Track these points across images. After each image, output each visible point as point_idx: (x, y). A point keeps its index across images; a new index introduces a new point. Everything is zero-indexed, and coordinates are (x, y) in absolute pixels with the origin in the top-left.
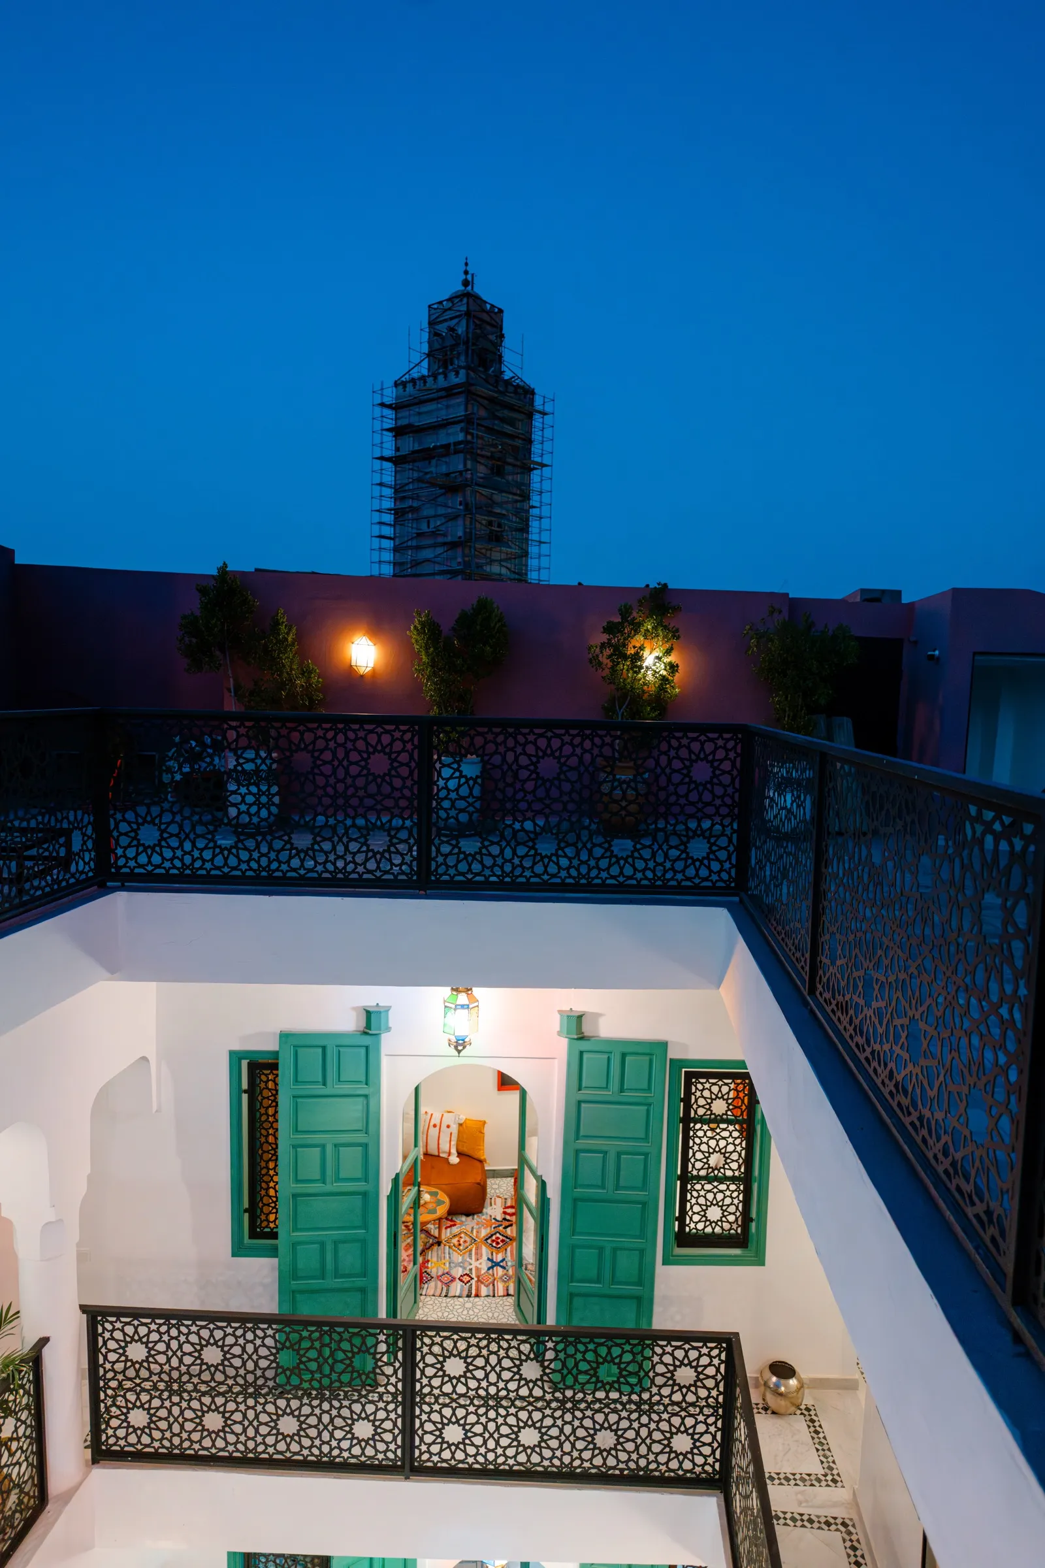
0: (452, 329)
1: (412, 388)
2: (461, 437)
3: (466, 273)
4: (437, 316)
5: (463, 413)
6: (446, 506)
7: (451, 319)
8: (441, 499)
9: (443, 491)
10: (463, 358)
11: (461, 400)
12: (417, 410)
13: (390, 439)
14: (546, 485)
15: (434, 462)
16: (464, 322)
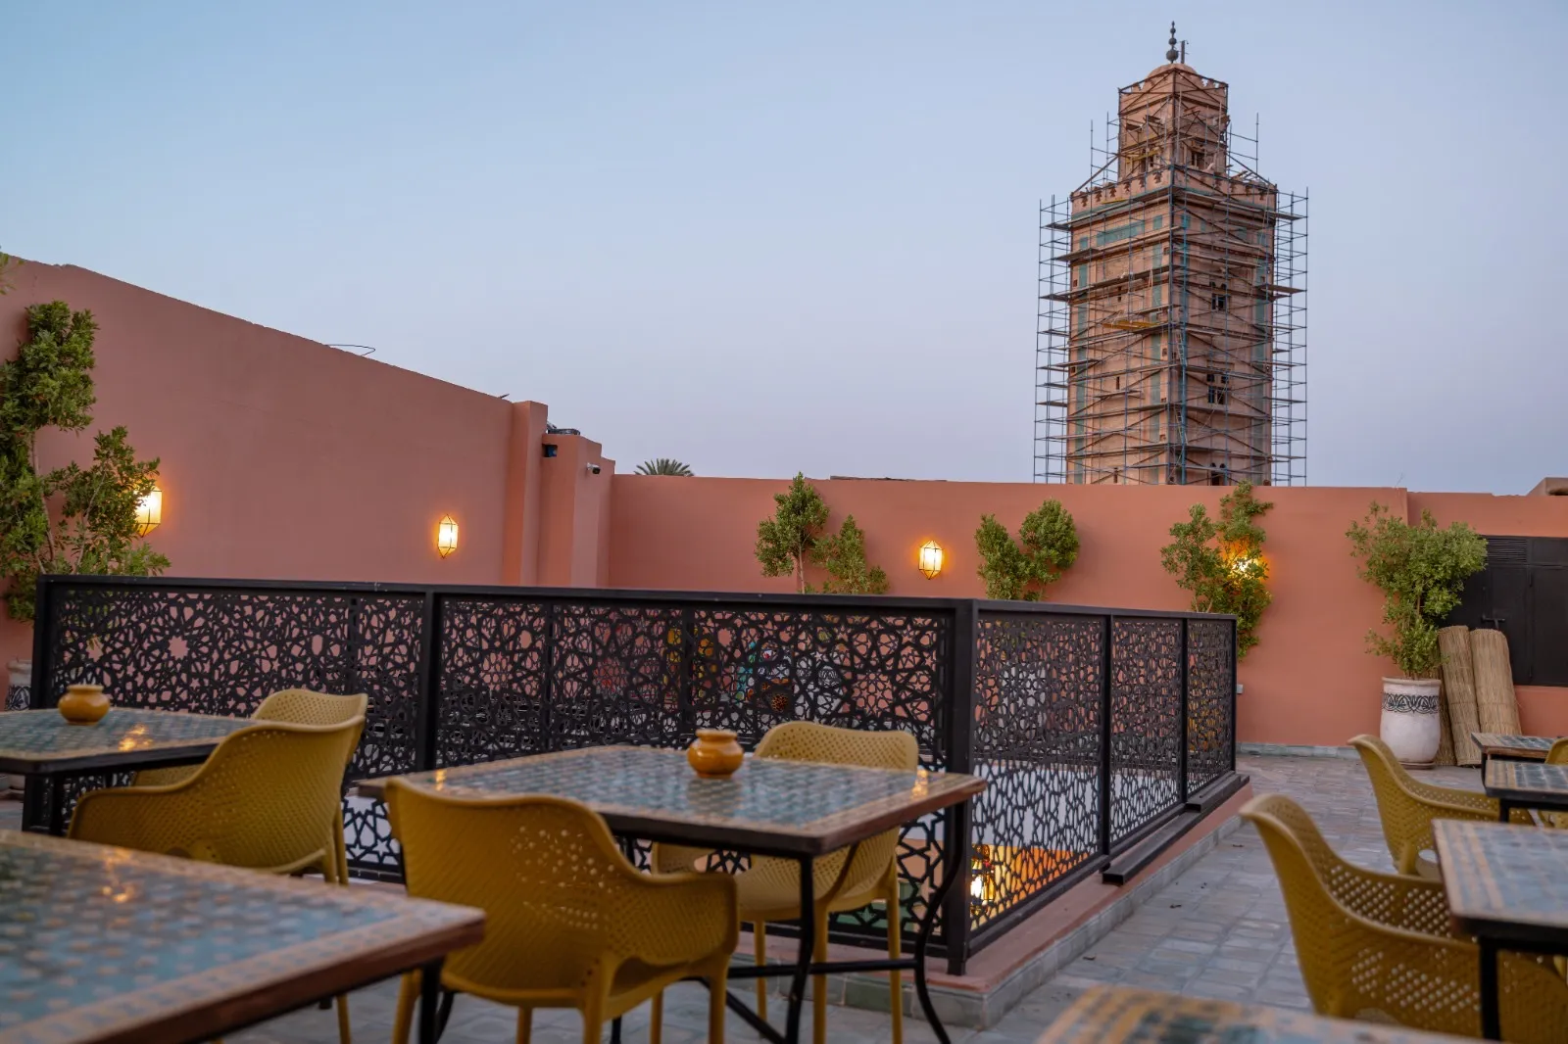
0: (1152, 119)
1: (1094, 200)
2: (1165, 261)
3: (1173, 42)
4: (1130, 102)
5: (1168, 229)
6: (1141, 356)
7: (1151, 105)
8: (1137, 348)
9: (1139, 336)
10: (1167, 155)
11: (1165, 210)
12: (1103, 230)
13: (1064, 270)
14: (1298, 319)
15: (1125, 298)
16: (1170, 107)
